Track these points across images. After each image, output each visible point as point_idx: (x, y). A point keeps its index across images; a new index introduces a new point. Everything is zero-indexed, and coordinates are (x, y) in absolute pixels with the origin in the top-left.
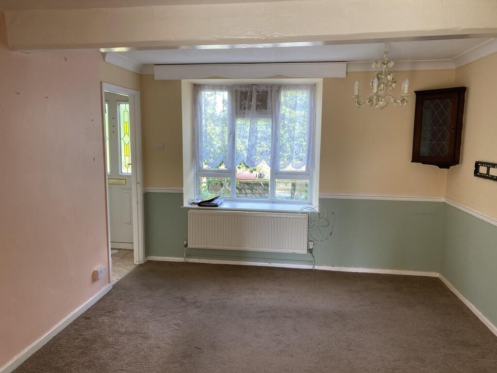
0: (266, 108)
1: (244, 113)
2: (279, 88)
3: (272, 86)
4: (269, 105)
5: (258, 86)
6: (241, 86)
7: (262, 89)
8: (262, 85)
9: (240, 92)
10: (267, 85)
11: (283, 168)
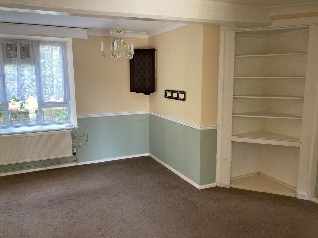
0: (29, 57)
1: (11, 61)
2: (38, 43)
3: (32, 41)
4: (31, 55)
5: (21, 41)
6: (6, 39)
7: (24, 43)
8: (24, 40)
9: (6, 44)
10: (28, 41)
11: (47, 100)
